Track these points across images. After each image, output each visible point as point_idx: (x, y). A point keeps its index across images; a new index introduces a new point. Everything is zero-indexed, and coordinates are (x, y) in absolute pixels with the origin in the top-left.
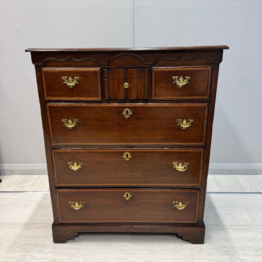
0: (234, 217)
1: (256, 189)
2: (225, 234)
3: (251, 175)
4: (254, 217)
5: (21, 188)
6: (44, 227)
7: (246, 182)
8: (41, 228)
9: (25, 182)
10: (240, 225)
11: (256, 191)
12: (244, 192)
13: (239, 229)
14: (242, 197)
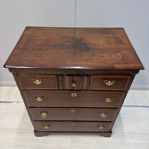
0: (127, 127)
1: (143, 103)
2: (121, 140)
3: (142, 91)
4: (138, 127)
5: (9, 98)
6: (25, 132)
7: (138, 97)
8: (23, 133)
9: (11, 93)
10: (130, 133)
11: (142, 105)
12: (136, 105)
13: (129, 136)
14: (134, 110)
